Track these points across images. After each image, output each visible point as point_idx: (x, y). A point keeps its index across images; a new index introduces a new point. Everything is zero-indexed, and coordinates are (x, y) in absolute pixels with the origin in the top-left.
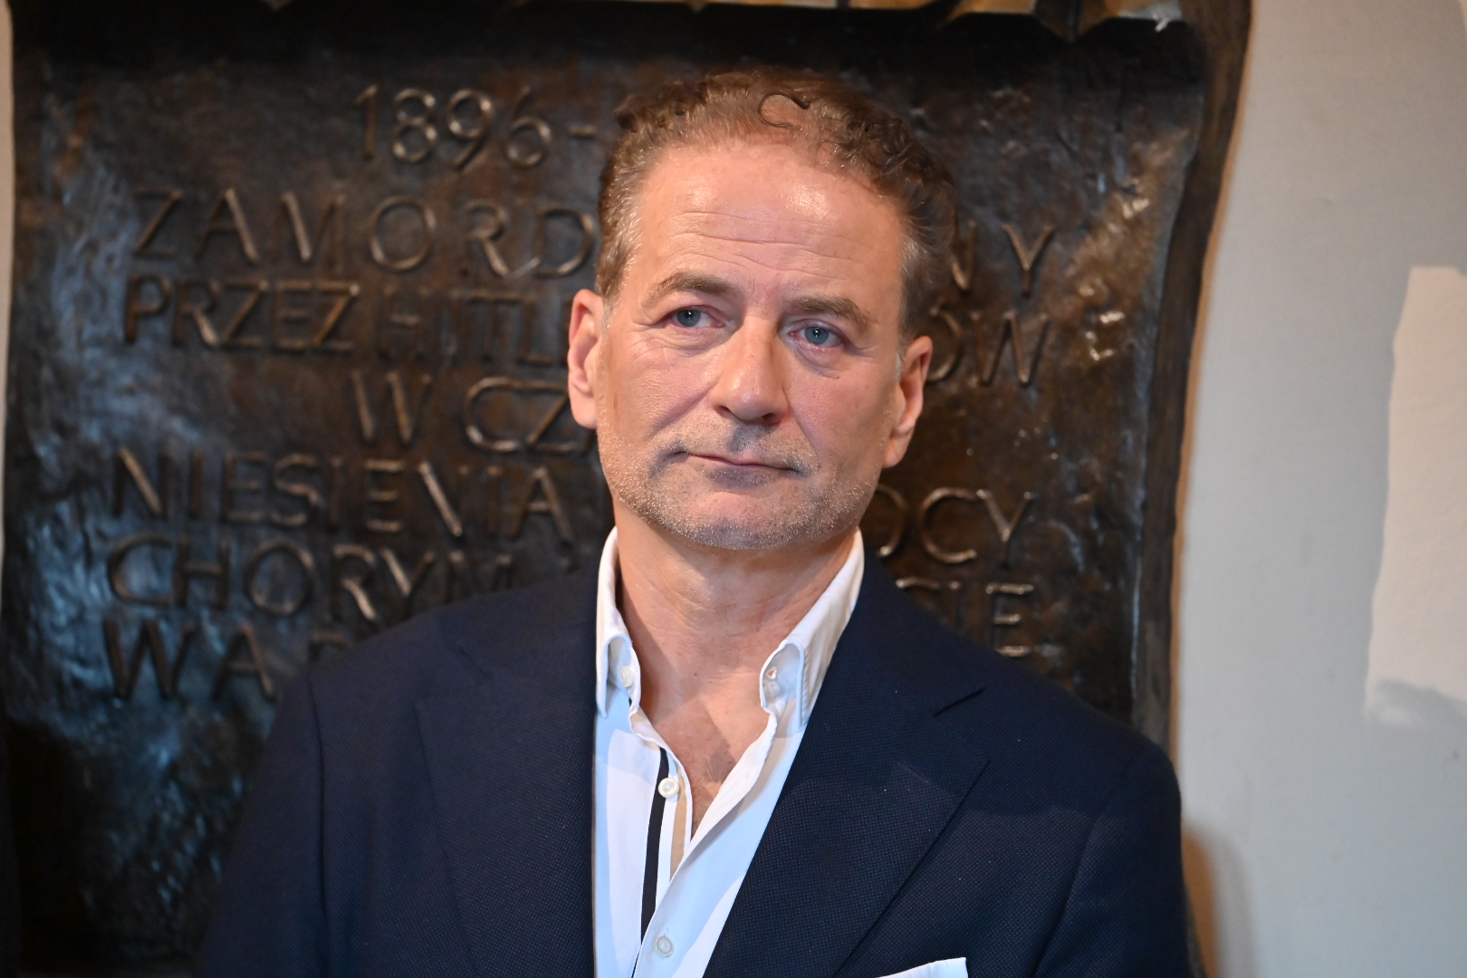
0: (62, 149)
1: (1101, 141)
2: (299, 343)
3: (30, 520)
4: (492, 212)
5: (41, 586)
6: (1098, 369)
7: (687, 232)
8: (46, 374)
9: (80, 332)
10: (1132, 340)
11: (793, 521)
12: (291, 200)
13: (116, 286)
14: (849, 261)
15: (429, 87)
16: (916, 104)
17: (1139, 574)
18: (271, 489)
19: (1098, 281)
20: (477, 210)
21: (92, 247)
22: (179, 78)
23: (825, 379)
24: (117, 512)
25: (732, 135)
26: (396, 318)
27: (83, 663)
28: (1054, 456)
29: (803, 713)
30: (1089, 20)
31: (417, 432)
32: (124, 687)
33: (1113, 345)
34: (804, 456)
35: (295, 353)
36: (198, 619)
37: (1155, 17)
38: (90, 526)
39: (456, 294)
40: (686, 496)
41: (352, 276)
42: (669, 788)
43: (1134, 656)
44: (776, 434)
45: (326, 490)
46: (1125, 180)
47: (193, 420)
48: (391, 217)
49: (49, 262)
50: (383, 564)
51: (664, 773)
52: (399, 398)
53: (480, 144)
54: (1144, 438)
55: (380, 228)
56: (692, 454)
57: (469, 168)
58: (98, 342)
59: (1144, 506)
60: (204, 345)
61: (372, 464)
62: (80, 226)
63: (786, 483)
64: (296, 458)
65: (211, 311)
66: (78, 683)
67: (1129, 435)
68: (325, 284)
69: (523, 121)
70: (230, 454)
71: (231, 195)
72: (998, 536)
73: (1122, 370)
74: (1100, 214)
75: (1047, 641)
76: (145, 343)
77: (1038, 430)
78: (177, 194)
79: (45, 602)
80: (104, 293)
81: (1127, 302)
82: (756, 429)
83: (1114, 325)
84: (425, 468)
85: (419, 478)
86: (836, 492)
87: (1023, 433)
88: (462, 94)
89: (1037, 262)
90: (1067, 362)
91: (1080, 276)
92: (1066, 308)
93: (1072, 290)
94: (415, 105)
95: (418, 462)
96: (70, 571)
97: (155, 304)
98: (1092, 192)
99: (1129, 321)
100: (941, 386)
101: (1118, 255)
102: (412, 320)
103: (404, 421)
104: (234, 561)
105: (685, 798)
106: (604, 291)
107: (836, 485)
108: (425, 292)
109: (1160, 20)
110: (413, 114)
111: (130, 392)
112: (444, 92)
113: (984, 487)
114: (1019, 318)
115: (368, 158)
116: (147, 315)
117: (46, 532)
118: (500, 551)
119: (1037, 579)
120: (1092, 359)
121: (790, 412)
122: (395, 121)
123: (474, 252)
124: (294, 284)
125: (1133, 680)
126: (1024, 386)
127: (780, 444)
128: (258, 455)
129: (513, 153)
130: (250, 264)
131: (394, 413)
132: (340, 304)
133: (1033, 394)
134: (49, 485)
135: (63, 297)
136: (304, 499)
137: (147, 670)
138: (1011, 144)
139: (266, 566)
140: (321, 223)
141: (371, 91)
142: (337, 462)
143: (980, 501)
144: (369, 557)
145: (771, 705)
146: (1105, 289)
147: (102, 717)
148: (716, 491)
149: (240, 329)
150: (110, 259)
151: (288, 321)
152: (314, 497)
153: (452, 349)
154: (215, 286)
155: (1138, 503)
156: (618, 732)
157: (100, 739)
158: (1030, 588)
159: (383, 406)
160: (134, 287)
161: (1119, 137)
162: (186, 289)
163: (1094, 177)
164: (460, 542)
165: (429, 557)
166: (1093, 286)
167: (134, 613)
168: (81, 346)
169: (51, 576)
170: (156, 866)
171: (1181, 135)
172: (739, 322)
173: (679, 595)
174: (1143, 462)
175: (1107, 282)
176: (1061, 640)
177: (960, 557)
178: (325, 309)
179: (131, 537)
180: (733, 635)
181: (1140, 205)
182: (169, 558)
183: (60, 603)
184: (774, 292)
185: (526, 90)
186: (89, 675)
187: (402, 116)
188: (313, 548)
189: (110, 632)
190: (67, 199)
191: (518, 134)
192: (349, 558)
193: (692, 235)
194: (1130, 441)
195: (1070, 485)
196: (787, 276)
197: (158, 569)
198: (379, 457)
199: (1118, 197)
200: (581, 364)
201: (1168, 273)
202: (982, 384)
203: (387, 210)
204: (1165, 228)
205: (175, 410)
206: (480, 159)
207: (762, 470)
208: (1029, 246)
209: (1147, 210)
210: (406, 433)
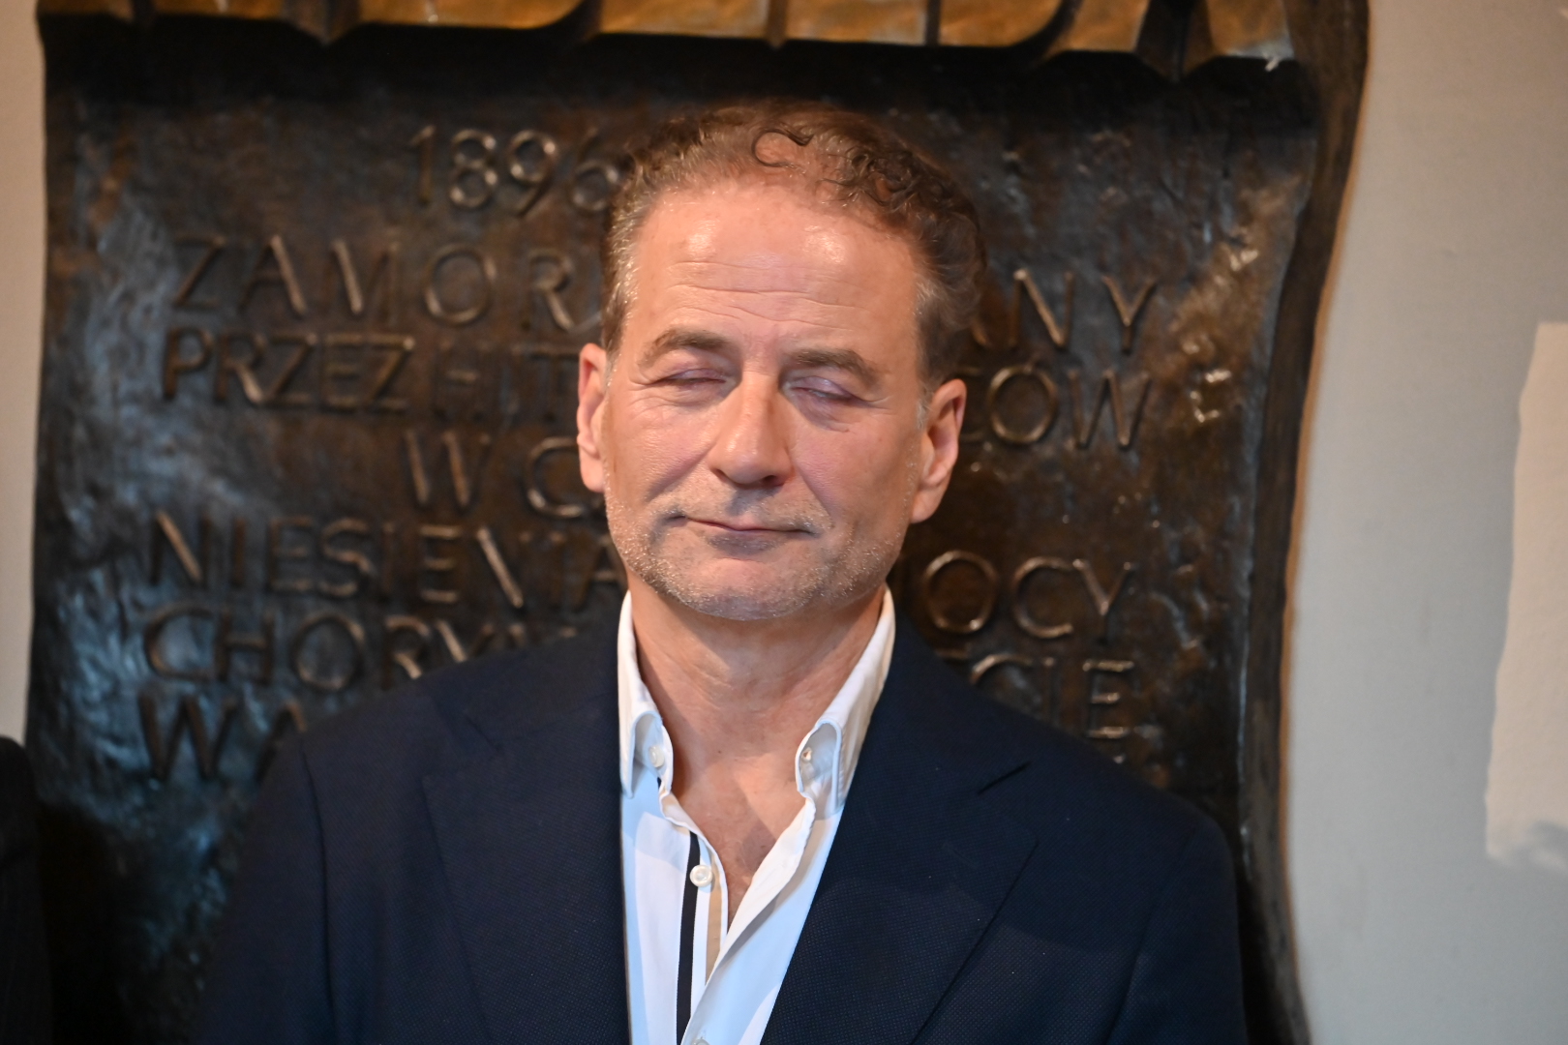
0: (96, 193)
1: (1206, 187)
2: (349, 401)
3: (61, 588)
4: (556, 261)
5: (73, 657)
6: (1203, 431)
7: (681, 283)
8: (80, 433)
9: (115, 388)
10: (1239, 400)
11: (805, 584)
12: (342, 249)
13: (155, 340)
14: (853, 308)
15: (487, 127)
16: (1010, 148)
17: (1246, 650)
18: (319, 558)
19: (1204, 337)
20: (539, 260)
21: (128, 297)
22: (222, 118)
23: (834, 433)
24: (154, 580)
25: (726, 176)
26: (454, 374)
27: (118, 741)
28: (1156, 524)
29: (840, 794)
30: (1195, 58)
31: (475, 495)
32: (161, 767)
33: (1219, 405)
34: (814, 515)
35: (345, 412)
36: (240, 695)
37: (1265, 55)
38: (126, 594)
39: (518, 349)
40: (689, 562)
41: (406, 330)
42: (701, 875)
43: (1241, 738)
44: (780, 495)
45: (377, 557)
46: (1232, 229)
47: (236, 483)
48: (449, 265)
49: (82, 313)
50: (438, 638)
51: (694, 860)
52: (456, 460)
53: (543, 189)
54: (1252, 506)
55: (436, 277)
56: (691, 519)
57: (532, 215)
58: (134, 398)
59: (1252, 578)
60: (249, 403)
61: (429, 530)
62: (116, 276)
63: (795, 545)
64: (347, 523)
65: (256, 366)
66: (112, 763)
67: (1236, 502)
68: (376, 338)
69: (590, 164)
70: (276, 518)
71: (277, 243)
72: (1096, 609)
73: (1230, 431)
74: (1206, 265)
75: (1146, 721)
76: (185, 400)
77: (1138, 496)
78: (220, 240)
79: (77, 676)
80: (141, 347)
81: (1234, 360)
82: (756, 494)
83: (1220, 385)
84: (483, 535)
85: (477, 545)
86: (852, 552)
87: (1122, 500)
88: (524, 136)
89: (1139, 316)
90: (1170, 424)
91: (1184, 331)
92: (1169, 366)
93: (1175, 346)
94: (474, 147)
95: (475, 528)
96: (103, 643)
97: (195, 358)
98: (1198, 243)
99: (1236, 380)
100: (1036, 449)
101: (1226, 311)
102: (470, 376)
103: (462, 485)
104: (280, 633)
105: (719, 888)
106: (607, 345)
107: (852, 544)
108: (484, 346)
109: (1271, 59)
110: (473, 156)
111: (169, 452)
112: (505, 133)
113: (1081, 557)
114: (1118, 377)
115: (424, 203)
116: (189, 370)
117: (78, 602)
118: (565, 624)
119: (1137, 654)
120: (1196, 421)
121: (792, 472)
122: (452, 164)
123: (537, 306)
124: (345, 338)
125: (1240, 763)
126: (1124, 449)
127: (784, 506)
128: (305, 520)
129: (579, 199)
130: (297, 317)
131: (450, 476)
132: (393, 358)
133: (1133, 458)
134: (81, 551)
135: (98, 350)
136: (353, 568)
137: (186, 750)
138: (1111, 191)
139: (314, 639)
140: (374, 272)
141: (428, 132)
142: (389, 528)
143: (1077, 572)
144: (423, 630)
145: (807, 789)
146: (1211, 347)
147: (137, 799)
148: (720, 558)
149: (286, 386)
150: (148, 310)
151: (340, 378)
152: (365, 565)
153: (512, 407)
154: (260, 340)
155: (1245, 574)
156: (647, 816)
157: (135, 823)
158: (1129, 665)
159: (439, 468)
160: (174, 340)
161: (1226, 183)
162: (228, 343)
163: (1199, 227)
164: (520, 614)
165: (488, 628)
166: (1198, 342)
167: (173, 688)
168: (116, 403)
169: (84, 648)
170: (194, 958)
171: (1292, 182)
172: (737, 376)
173: (697, 668)
174: (1251, 530)
175: (1213, 339)
176: (1162, 720)
177: (1055, 632)
178: (378, 364)
179: (169, 606)
180: (756, 712)
181: (1249, 256)
182: (209, 630)
183: (92, 677)
184: (773, 345)
185: (592, 132)
186: (124, 755)
187: (460, 159)
188: (363, 619)
189: (146, 710)
190: (102, 245)
191: (582, 179)
192: (401, 631)
193: (685, 287)
194: (1237, 509)
195: (1173, 556)
196: (785, 327)
197: (198, 641)
198: (435, 521)
199: (1225, 247)
200: (588, 422)
201: (1277, 330)
202: (1079, 446)
203: (443, 260)
204: (1276, 281)
205: (219, 471)
206: (544, 205)
207: (766, 535)
208: (1129, 300)
209: (1257, 262)
210: (464, 497)
